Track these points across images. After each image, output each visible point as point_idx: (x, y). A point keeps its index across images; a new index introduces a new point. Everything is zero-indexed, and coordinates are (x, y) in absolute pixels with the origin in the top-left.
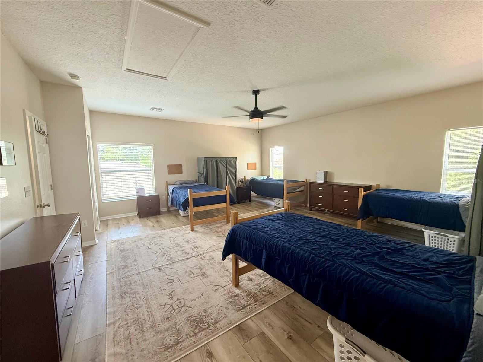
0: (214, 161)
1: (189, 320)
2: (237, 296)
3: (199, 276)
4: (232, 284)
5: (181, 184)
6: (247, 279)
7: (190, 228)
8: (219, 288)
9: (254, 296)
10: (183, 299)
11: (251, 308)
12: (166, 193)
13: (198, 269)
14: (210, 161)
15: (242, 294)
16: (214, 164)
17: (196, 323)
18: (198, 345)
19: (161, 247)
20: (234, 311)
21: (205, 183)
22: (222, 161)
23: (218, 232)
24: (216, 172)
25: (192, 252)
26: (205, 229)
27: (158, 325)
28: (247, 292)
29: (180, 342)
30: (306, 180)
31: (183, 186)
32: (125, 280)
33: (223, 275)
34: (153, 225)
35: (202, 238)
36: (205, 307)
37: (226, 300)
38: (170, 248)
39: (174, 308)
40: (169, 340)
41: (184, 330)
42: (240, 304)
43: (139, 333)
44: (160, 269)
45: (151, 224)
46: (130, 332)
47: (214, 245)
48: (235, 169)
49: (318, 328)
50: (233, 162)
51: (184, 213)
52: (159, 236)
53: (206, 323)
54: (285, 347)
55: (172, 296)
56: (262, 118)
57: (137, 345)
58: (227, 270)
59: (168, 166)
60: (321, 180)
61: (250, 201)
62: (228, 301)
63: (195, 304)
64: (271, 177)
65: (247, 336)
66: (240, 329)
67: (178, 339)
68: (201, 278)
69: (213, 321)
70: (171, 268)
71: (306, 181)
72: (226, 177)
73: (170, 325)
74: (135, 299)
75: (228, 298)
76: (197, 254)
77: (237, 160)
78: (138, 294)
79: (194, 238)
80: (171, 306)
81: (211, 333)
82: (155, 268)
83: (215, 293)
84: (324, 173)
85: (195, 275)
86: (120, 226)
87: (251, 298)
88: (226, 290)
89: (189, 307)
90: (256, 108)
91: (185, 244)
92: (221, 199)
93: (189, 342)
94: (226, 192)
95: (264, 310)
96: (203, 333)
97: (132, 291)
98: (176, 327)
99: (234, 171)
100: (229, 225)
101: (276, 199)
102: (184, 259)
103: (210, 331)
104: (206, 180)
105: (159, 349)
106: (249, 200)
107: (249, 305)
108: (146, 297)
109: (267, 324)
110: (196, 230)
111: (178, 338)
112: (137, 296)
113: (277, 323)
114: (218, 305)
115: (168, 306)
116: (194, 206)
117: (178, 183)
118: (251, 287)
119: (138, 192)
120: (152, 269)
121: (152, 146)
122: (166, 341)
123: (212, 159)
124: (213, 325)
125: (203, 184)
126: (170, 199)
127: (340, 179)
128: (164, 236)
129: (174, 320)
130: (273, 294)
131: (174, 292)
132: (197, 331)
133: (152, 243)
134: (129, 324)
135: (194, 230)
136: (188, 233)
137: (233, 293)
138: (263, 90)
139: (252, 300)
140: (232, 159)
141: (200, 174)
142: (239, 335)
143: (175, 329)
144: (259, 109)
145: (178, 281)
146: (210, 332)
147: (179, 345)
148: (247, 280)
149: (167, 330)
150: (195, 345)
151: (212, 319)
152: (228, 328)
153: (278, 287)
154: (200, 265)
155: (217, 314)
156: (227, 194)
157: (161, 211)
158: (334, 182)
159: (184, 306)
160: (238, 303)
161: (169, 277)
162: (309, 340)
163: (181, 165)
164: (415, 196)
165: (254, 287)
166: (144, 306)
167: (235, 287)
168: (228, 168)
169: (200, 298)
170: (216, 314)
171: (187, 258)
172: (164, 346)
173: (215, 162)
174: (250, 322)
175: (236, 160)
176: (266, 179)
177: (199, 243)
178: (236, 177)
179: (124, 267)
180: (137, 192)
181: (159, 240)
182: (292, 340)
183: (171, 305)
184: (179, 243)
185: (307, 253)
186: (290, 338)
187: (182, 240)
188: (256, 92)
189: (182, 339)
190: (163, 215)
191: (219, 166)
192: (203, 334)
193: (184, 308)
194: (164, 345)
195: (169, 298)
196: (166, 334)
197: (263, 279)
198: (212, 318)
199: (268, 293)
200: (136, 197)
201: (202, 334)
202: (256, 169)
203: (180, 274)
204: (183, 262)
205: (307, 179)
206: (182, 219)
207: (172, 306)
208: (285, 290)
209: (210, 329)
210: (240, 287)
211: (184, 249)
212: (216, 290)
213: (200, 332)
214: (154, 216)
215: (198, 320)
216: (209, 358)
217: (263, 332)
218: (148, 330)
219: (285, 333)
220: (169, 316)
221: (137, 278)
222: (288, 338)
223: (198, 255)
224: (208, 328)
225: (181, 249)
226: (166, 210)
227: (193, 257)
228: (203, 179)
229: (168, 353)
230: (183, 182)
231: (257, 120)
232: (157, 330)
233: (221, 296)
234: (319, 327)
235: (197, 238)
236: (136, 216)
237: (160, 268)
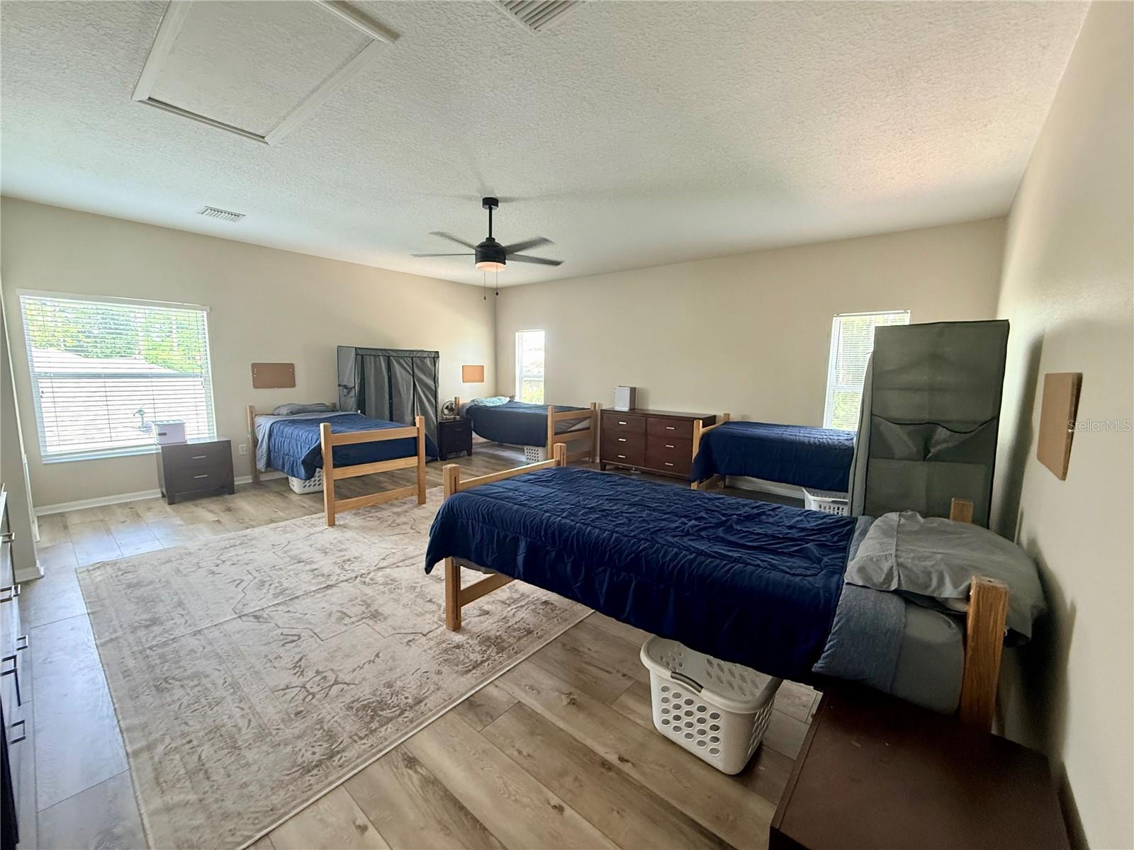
0: (381, 358)
1: (352, 708)
2: (458, 647)
3: (364, 620)
4: (445, 626)
5: (292, 413)
6: (476, 612)
7: (325, 520)
8: (416, 638)
9: (495, 642)
10: (330, 671)
11: (491, 665)
12: (249, 436)
13: (359, 605)
14: (372, 358)
15: (469, 641)
16: (381, 365)
17: (370, 711)
18: (381, 751)
19: (250, 568)
20: (455, 676)
21: (359, 411)
22: (402, 357)
23: (399, 525)
24: (387, 384)
25: (339, 571)
26: (365, 519)
27: (274, 732)
28: (481, 636)
29: (338, 752)
30: (593, 405)
31: (302, 416)
32: (160, 651)
33: (423, 612)
34: (217, 519)
35: (361, 539)
36: (389, 677)
37: (434, 657)
38: (277, 568)
39: (311, 691)
40: (309, 753)
41: (343, 728)
42: (467, 661)
43: (228, 755)
44: (256, 617)
45: (211, 517)
46: (200, 757)
47: (394, 553)
48: (435, 379)
49: (623, 678)
50: (428, 362)
51: (304, 487)
52: (241, 544)
53: (393, 707)
54: (563, 719)
55: (300, 668)
56: (505, 263)
57: (228, 780)
58: (430, 601)
59: (254, 366)
60: (623, 406)
61: (470, 454)
62: (441, 659)
63: (363, 676)
64: (517, 399)
65: (487, 714)
66: (473, 706)
67: (333, 747)
68: (370, 624)
69: (410, 701)
70: (289, 611)
71: (593, 409)
72: (412, 397)
73: (306, 724)
74: (199, 688)
75: (440, 653)
76: (354, 575)
77: (438, 357)
78: (207, 676)
79: (339, 542)
80: (303, 689)
81: (408, 723)
82: (244, 615)
83: (408, 647)
84: (629, 392)
85: (353, 619)
86: (113, 528)
87: (489, 647)
88: (432, 640)
89: (348, 684)
90: (490, 239)
91: (318, 556)
92: (406, 448)
93: (360, 748)
94: (416, 430)
95: (520, 663)
96: (390, 725)
97: (189, 672)
98: (322, 728)
99: (431, 383)
100: (424, 508)
101: (529, 447)
102: (319, 589)
103: (405, 720)
104: (361, 404)
105: (288, 775)
106: (468, 453)
107: (487, 660)
108: (229, 680)
109: (527, 687)
110: (342, 523)
111: (331, 746)
112: (204, 681)
113: (547, 682)
114: (418, 670)
115: (293, 689)
116: (335, 466)
117: (284, 411)
118: (489, 626)
119: (165, 434)
120: (235, 619)
121: (205, 312)
122: (302, 756)
123: (376, 353)
124: (411, 707)
125: (352, 414)
126: (264, 451)
127: (661, 403)
128: (253, 542)
129: (315, 715)
130: (535, 633)
131: (306, 660)
132: (374, 725)
133: (224, 562)
134: (195, 743)
135: (336, 523)
136: (322, 532)
137: (450, 642)
138: (506, 200)
139: (492, 651)
140: (425, 355)
141: (345, 390)
142: (471, 715)
143: (321, 731)
144: (496, 241)
145: (313, 637)
146: (406, 722)
147: (336, 758)
148: (478, 614)
149: (299, 737)
150: (374, 751)
151: (406, 698)
152: (445, 707)
153: (544, 619)
154: (364, 598)
155: (417, 688)
156: (418, 437)
157: (236, 483)
158: (648, 410)
159: (336, 683)
160: (463, 660)
161: (286, 631)
162: (608, 699)
163: (292, 366)
164: (788, 434)
165: (494, 625)
166: (229, 698)
167: (454, 631)
168: (417, 376)
169: (374, 662)
170: (415, 687)
171: (328, 586)
172: (298, 768)
173: (384, 360)
174: (491, 689)
175: (435, 356)
176: (505, 402)
177: (354, 550)
178: (436, 397)
179: (148, 623)
180: (160, 434)
181: (242, 551)
182: (578, 706)
183: (302, 687)
184: (300, 556)
185: (607, 532)
186: (573, 702)
187: (308, 548)
188: (490, 203)
189: (341, 746)
190: (243, 494)
191: (395, 370)
192: (391, 728)
193: (335, 689)
194: (299, 765)
195: (295, 674)
196: (300, 744)
197: (512, 609)
198: (407, 695)
199: (526, 633)
200: (160, 447)
201: (387, 728)
202: (483, 381)
203: (314, 622)
204: (320, 595)
205: (595, 404)
206: (300, 500)
207: (305, 688)
208: (559, 623)
209: (405, 716)
210: (465, 630)
211: (315, 567)
212: (410, 641)
213: (382, 726)
214: (215, 498)
215: (374, 704)
216: (410, 768)
217: (519, 702)
218: (250, 744)
219: (563, 696)
220: (302, 709)
221: (193, 643)
222: (569, 703)
223: (356, 577)
224: (399, 715)
225: (308, 567)
226: (251, 481)
227: (343, 581)
228: (352, 401)
229: (311, 778)
230: (300, 407)
231: (492, 266)
232: (275, 741)
233: (423, 653)
234: (624, 675)
235: (348, 540)
236: (157, 499)
237: (258, 614)
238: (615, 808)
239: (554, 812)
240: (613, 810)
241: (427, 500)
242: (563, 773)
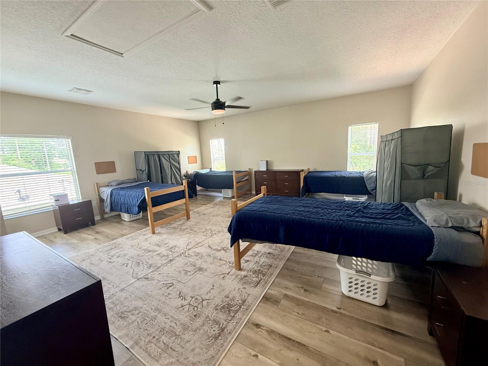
0: (156, 155)
1: (218, 309)
2: (245, 276)
3: (197, 272)
4: (234, 269)
5: (119, 184)
6: (244, 262)
7: (151, 231)
8: (225, 276)
9: (259, 272)
10: (197, 296)
11: (264, 282)
12: (97, 197)
13: (190, 266)
14: (152, 156)
15: (248, 273)
16: (156, 159)
17: (226, 309)
18: (242, 324)
19: (127, 257)
20: (252, 288)
21: (149, 181)
22: (165, 155)
23: (184, 230)
24: (159, 167)
25: (171, 253)
26: (167, 229)
27: (190, 326)
28: (252, 271)
29: (225, 328)
31: (122, 185)
33: (221, 265)
34: (95, 238)
35: (171, 238)
36: (224, 294)
37: (238, 282)
38: (140, 255)
39: (195, 305)
40: (212, 331)
41: (220, 318)
42: (253, 282)
43: (176, 339)
44: (146, 278)
45: (90, 237)
46: (164, 342)
47: (191, 242)
48: (179, 163)
49: (318, 278)
50: (176, 156)
51: (133, 217)
52: (115, 247)
53: (235, 306)
54: (306, 297)
55: (182, 297)
57: (184, 349)
58: (220, 260)
59: (96, 164)
60: (264, 169)
61: (196, 195)
62: (242, 283)
63: (213, 295)
64: (213, 170)
65: (276, 301)
66: (266, 299)
67: (221, 326)
68: (201, 273)
69: (240, 301)
70: (160, 274)
71: (249, 171)
72: (170, 173)
73: (202, 320)
74: (141, 314)
75: (240, 280)
76: (179, 254)
77: (180, 153)
78: (141, 308)
79: (162, 240)
80: (190, 305)
81: (246, 311)
82: (140, 279)
83: (224, 280)
84: (266, 162)
85: (192, 272)
87: (258, 274)
88: (233, 275)
89: (209, 300)
90: (218, 99)
91: (157, 248)
92: (179, 196)
93: (232, 324)
94: (184, 187)
95: (275, 279)
96: (239, 313)
97: (131, 308)
98: (210, 320)
99: (177, 165)
100: (191, 221)
101: (224, 190)
102: (167, 262)
103: (244, 309)
104: (149, 178)
105: (209, 342)
107: (261, 280)
108: (153, 308)
109: (284, 288)
110: (157, 232)
111: (219, 326)
112: (141, 310)
113: (290, 284)
114: (235, 289)
115: (186, 306)
117: (114, 184)
118: (251, 265)
119: (58, 200)
120: (136, 281)
121: (70, 139)
122: (210, 333)
123: (153, 153)
124: (243, 304)
125: (145, 183)
126: (109, 203)
127: (280, 166)
128: (121, 246)
129: (204, 315)
130: (273, 266)
131: (182, 293)
132: (232, 314)
133: (112, 256)
134: (157, 337)
135: (155, 232)
136: (151, 237)
137: (241, 275)
138: (224, 82)
139: (260, 276)
140: (174, 153)
141: (141, 172)
142: (269, 303)
143: (211, 321)
145: (178, 283)
146: (245, 310)
147: (226, 330)
148: (245, 262)
149: (203, 325)
150: (239, 324)
151: (238, 301)
152: (257, 302)
153: (273, 260)
154: (191, 263)
155: (239, 296)
156: (185, 190)
157: (95, 220)
158: (273, 170)
159: (203, 300)
160: (251, 282)
161: (165, 282)
162: (319, 287)
163: (114, 162)
165: (254, 265)
166: (159, 315)
167: (239, 270)
168: (171, 162)
169: (214, 289)
170: (238, 296)
171: (170, 260)
172: (212, 338)
173: (157, 157)
174: (270, 291)
175: (178, 153)
176: (209, 171)
177: (172, 243)
178: (180, 172)
180: (56, 201)
181: (118, 251)
182: (309, 292)
183: (189, 304)
184: (148, 249)
186: (305, 290)
187: (149, 245)
188: (217, 83)
189: (224, 325)
190: (100, 224)
191: (162, 161)
192: (240, 314)
193: (205, 303)
194: (211, 337)
195: (182, 299)
196: (206, 328)
197: (257, 258)
198: (237, 300)
199: (269, 266)
200: (57, 206)
201: (238, 314)
202: (197, 163)
203: (175, 277)
204: (169, 265)
205: (250, 169)
206: (130, 224)
207: (191, 304)
208: (280, 261)
209: (242, 308)
210: (243, 269)
211: (159, 253)
212: (223, 278)
213: (236, 314)
214: (86, 228)
215: (226, 306)
216: (259, 328)
217: (285, 294)
218: (183, 333)
219: (301, 289)
220: (196, 313)
221: (124, 295)
222: (304, 291)
223: (181, 255)
224: (240, 308)
225: (155, 253)
227: (176, 257)
228: (145, 176)
229: (220, 341)
230: (121, 181)
232: (193, 329)
233: (232, 281)
234: (318, 277)
235: (166, 239)
237: (147, 277)
238: (348, 327)
239: (327, 333)
240: (347, 328)
241: (191, 217)
242: (320, 318)
